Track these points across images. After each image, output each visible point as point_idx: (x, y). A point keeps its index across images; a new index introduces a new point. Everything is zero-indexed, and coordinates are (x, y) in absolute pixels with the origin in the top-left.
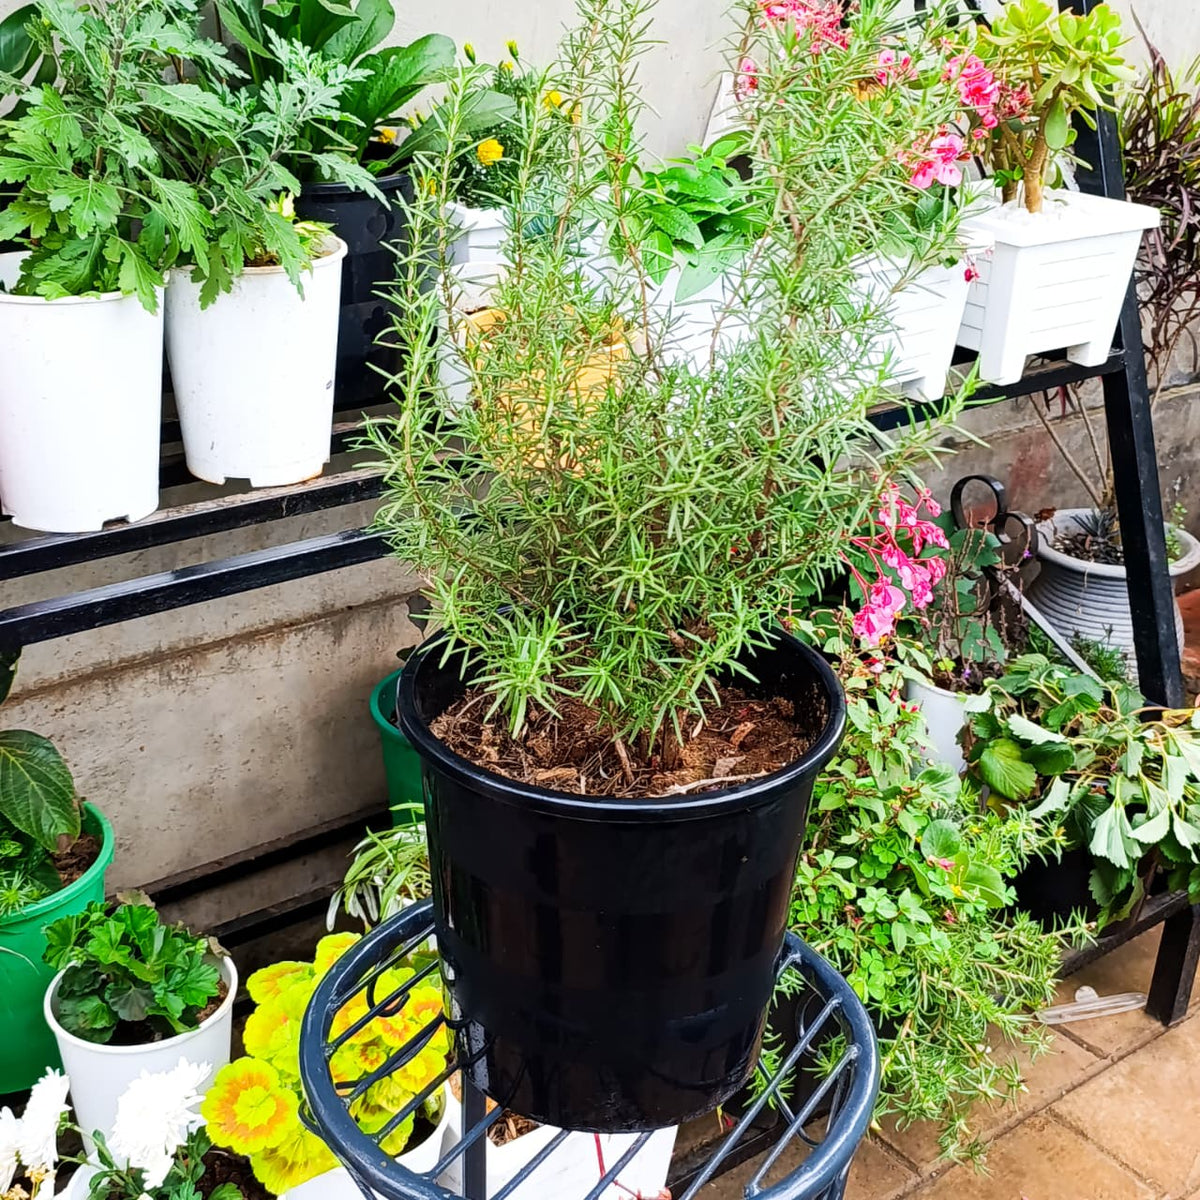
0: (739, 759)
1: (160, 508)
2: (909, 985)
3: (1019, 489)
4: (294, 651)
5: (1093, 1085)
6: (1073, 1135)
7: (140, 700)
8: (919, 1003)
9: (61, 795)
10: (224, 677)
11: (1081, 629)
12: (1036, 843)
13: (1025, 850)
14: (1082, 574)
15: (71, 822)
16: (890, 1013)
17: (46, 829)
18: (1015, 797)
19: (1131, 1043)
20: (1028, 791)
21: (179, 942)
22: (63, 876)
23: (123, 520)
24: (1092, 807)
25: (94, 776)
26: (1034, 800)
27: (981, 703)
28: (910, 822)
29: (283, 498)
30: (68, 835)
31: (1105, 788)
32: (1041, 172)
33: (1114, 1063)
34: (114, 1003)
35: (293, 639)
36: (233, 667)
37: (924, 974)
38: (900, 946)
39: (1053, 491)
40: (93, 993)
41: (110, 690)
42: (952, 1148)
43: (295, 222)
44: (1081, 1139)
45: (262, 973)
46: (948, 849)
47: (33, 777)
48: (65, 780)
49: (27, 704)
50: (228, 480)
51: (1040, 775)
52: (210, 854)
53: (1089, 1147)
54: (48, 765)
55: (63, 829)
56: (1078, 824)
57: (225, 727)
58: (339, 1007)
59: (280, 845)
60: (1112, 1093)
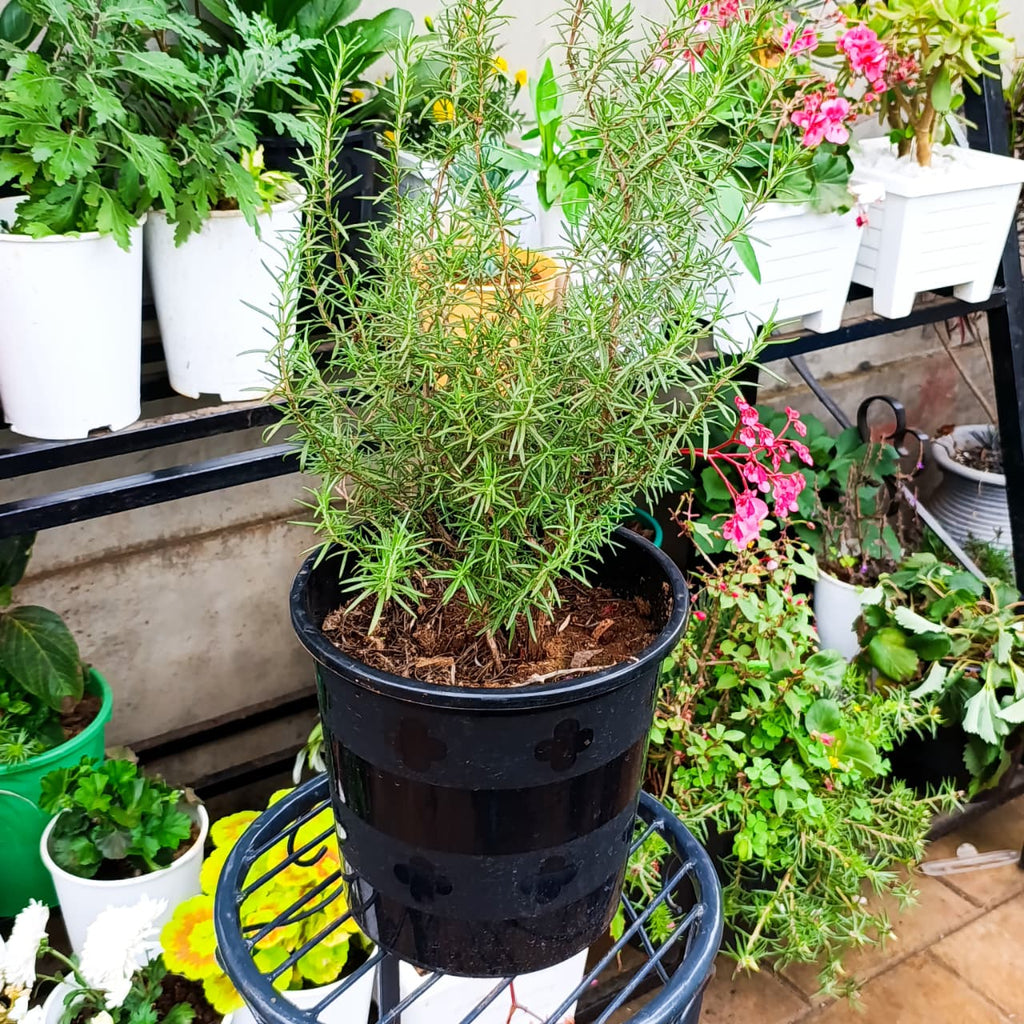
0: (596, 652)
1: (141, 419)
2: (790, 843)
3: (926, 407)
4: (280, 541)
5: (967, 931)
6: (947, 974)
7: (145, 581)
8: (798, 861)
9: (67, 662)
10: (219, 564)
11: (973, 530)
12: (914, 720)
13: (902, 726)
14: (976, 482)
15: (75, 686)
16: (772, 868)
17: (52, 691)
18: (899, 678)
19: (1004, 894)
20: (911, 674)
21: (155, 793)
22: (67, 732)
23: (106, 429)
24: (966, 689)
25: (105, 645)
26: (914, 682)
27: (874, 595)
28: (796, 702)
29: (248, 411)
30: (71, 697)
31: (978, 672)
32: (931, 131)
33: (988, 911)
34: (99, 844)
35: (279, 531)
36: (226, 554)
37: (803, 835)
38: (782, 809)
39: (958, 409)
40: (82, 834)
41: (119, 572)
42: (829, 985)
43: (263, 172)
44: (954, 979)
45: (225, 821)
46: (830, 725)
47: (44, 648)
48: (71, 649)
49: (46, 583)
50: (202, 395)
51: (921, 660)
52: (208, 712)
53: (961, 984)
54: (56, 636)
55: (67, 692)
56: (953, 703)
57: (220, 605)
58: (255, 860)
59: (269, 707)
60: (983, 938)
